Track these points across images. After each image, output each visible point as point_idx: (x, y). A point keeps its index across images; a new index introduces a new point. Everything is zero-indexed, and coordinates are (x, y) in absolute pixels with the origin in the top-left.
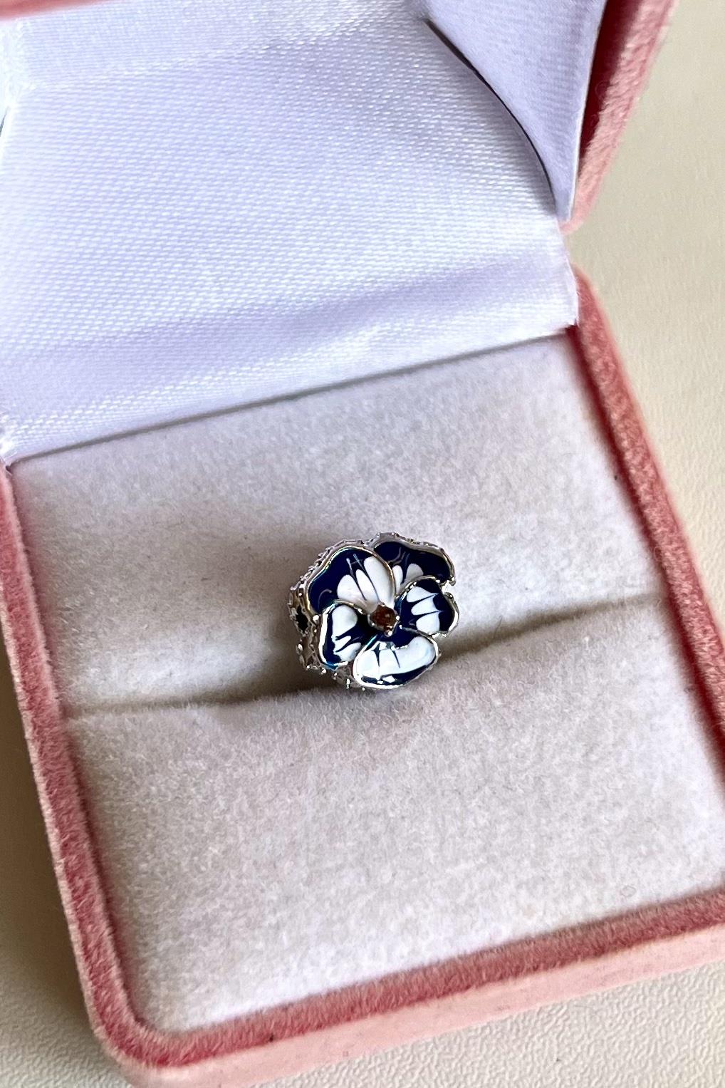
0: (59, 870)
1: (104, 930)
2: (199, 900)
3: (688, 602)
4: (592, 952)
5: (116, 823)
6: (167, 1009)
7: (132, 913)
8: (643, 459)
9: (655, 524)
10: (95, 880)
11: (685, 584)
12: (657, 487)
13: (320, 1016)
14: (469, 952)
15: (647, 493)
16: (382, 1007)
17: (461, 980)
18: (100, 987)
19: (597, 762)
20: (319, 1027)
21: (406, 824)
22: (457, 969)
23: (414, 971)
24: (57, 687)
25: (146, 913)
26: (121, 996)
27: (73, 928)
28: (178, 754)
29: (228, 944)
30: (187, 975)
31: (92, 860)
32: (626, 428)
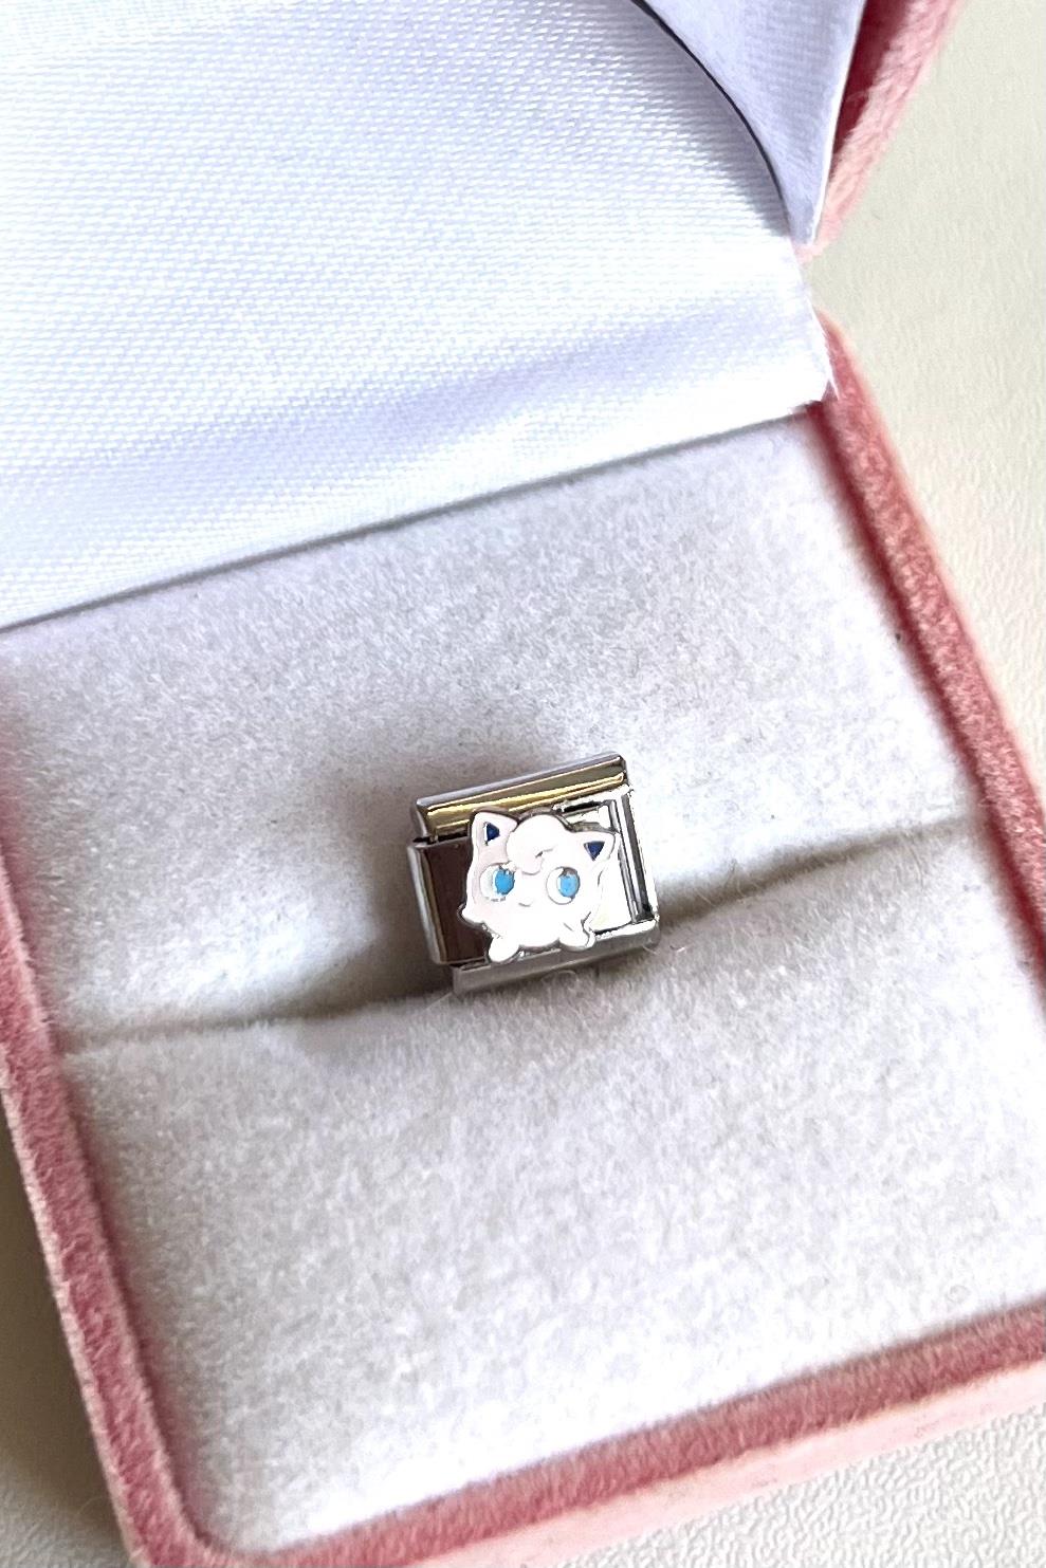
0: (62, 1296)
1: (141, 1394)
2: (289, 1340)
3: (1020, 830)
4: (907, 1393)
5: (150, 1221)
6: (245, 1518)
7: (181, 1365)
8: (939, 606)
9: (964, 709)
10: (120, 1314)
11: (1015, 802)
12: (961, 650)
13: (488, 1518)
14: (715, 1402)
15: (948, 660)
16: (584, 1498)
17: (706, 1447)
18: (138, 1486)
19: (898, 1090)
20: (488, 1534)
21: (610, 1202)
22: (698, 1430)
23: (631, 1437)
24: (45, 1004)
25: (205, 1364)
26: (171, 1500)
27: (89, 1393)
28: (245, 1106)
29: (339, 1407)
30: (275, 1463)
31: (113, 1281)
32: (909, 559)
